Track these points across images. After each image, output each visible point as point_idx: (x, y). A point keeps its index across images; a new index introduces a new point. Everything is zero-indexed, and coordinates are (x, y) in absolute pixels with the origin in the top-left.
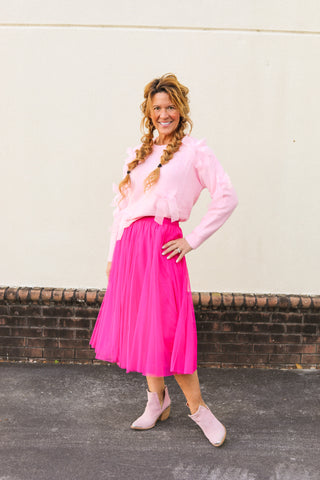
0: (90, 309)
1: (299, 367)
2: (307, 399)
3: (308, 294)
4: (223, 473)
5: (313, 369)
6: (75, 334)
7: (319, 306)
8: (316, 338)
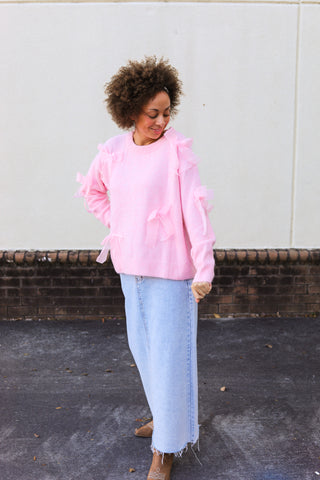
0: (19, 268)
1: (217, 316)
2: (218, 344)
3: (224, 248)
4: (125, 410)
5: (230, 317)
6: (6, 292)
7: (233, 258)
8: (232, 289)
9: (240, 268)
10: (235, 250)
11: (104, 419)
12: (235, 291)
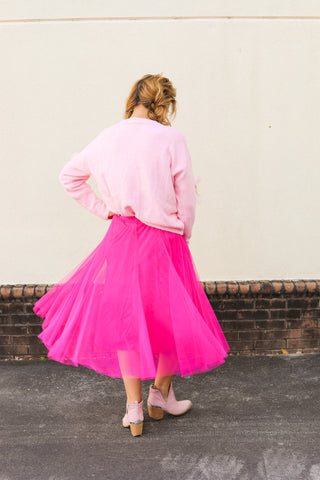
1: (285, 352)
2: (293, 383)
3: (291, 279)
4: (211, 461)
5: (299, 353)
7: (302, 290)
8: (301, 322)
9: (309, 300)
10: (303, 281)
11: (190, 472)
12: (304, 324)
